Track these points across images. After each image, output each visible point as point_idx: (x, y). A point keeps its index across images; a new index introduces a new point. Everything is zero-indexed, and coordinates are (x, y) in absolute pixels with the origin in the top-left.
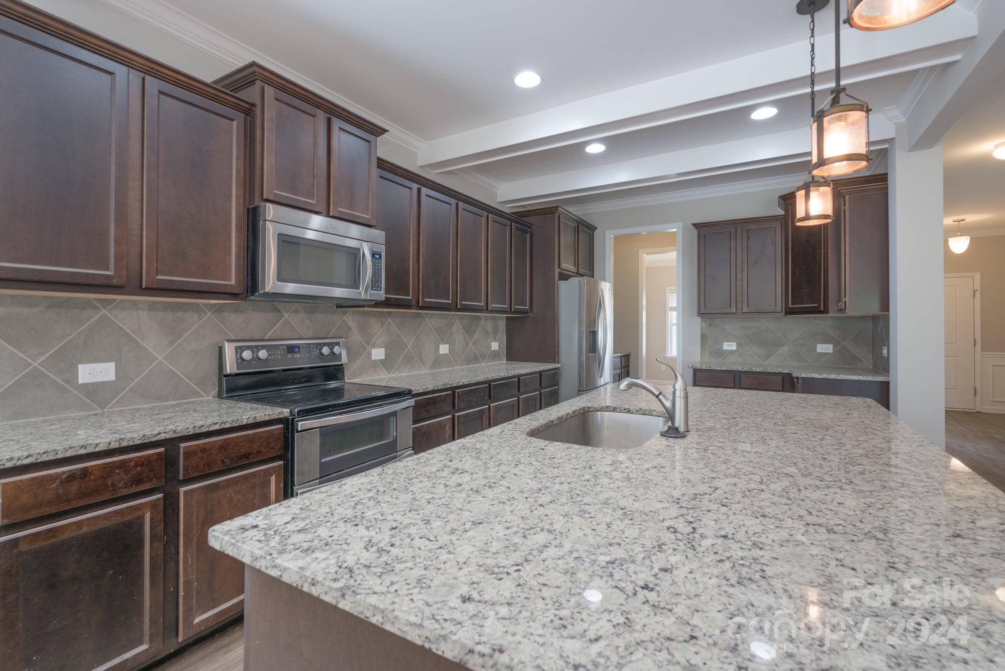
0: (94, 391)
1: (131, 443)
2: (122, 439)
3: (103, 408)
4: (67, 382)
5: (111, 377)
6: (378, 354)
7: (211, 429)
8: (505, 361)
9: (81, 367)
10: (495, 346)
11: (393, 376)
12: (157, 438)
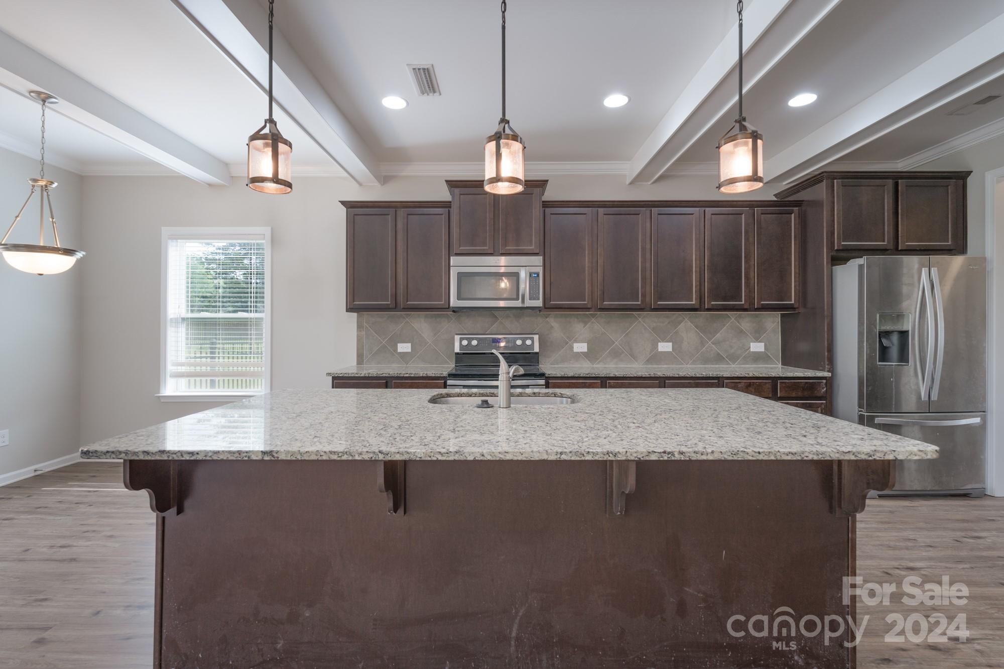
0: (404, 355)
1: (372, 376)
2: (369, 373)
3: (407, 364)
4: (394, 351)
5: (409, 350)
6: (580, 347)
7: (405, 376)
8: (780, 365)
9: (399, 345)
10: (757, 347)
11: (597, 366)
12: (382, 375)
